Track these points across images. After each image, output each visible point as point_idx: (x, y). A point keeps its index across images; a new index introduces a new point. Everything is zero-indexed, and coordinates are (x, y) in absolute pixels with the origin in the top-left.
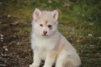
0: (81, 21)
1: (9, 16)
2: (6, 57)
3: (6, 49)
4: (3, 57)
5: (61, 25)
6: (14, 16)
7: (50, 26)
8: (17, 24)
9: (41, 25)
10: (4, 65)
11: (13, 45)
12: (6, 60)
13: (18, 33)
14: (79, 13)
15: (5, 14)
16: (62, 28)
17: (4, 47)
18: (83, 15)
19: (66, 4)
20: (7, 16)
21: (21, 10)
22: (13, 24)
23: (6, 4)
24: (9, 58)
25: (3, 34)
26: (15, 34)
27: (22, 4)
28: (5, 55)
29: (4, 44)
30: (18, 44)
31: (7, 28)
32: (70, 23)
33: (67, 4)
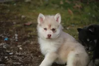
0: (91, 22)
1: (23, 16)
2: (20, 56)
3: (21, 48)
4: (18, 55)
5: (73, 25)
6: (28, 17)
7: (54, 30)
8: (31, 25)
9: (45, 29)
10: (18, 63)
11: (27, 44)
12: (20, 59)
13: (32, 33)
14: (90, 14)
15: (19, 15)
16: (74, 28)
17: (18, 46)
18: (94, 16)
19: (77, 5)
20: (21, 17)
21: (34, 11)
22: (26, 24)
23: (20, 5)
24: (23, 57)
25: (17, 33)
26: (29, 33)
27: (35, 5)
28: (20, 54)
29: (19, 43)
30: (32, 43)
31: (21, 28)
32: (81, 23)
33: (79, 5)
